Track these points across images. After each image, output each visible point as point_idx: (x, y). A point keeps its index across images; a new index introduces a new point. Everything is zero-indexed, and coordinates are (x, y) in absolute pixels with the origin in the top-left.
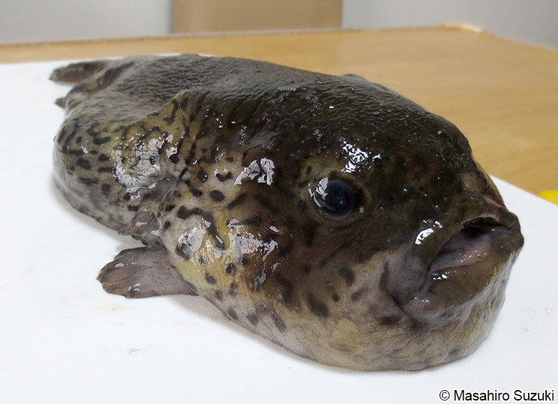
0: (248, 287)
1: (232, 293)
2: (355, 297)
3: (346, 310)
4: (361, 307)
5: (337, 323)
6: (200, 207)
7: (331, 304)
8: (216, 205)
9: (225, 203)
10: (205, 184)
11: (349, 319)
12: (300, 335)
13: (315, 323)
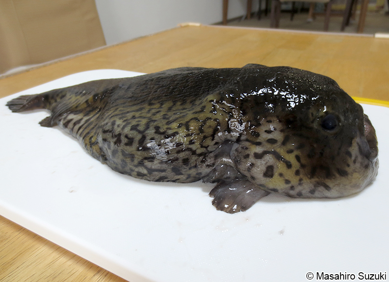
0: (308, 178)
1: (300, 184)
2: (355, 162)
3: (354, 169)
4: (358, 165)
5: (352, 176)
6: (266, 150)
7: (347, 169)
8: (275, 145)
9: (279, 143)
10: (259, 138)
11: (356, 172)
12: (338, 188)
13: (344, 180)
